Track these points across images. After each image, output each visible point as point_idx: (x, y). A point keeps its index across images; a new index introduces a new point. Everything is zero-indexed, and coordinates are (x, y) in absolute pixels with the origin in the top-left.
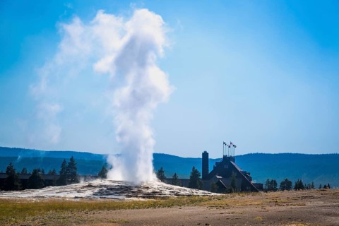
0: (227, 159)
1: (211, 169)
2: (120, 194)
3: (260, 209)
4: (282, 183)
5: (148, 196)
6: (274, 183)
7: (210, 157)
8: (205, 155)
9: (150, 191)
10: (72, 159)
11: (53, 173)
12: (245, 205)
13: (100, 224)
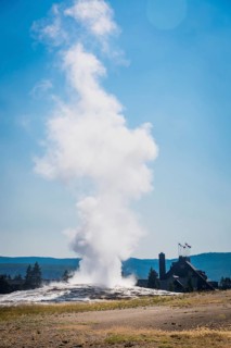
0: (182, 260)
1: (167, 269)
3: (221, 307)
6: (228, 280)
7: (166, 258)
8: (162, 256)
10: (36, 265)
11: (18, 278)
12: (206, 304)
13: (71, 327)
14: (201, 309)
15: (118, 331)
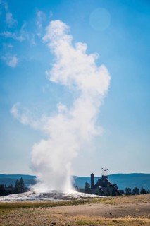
0: (104, 178)
1: (95, 183)
2: (50, 197)
3: (135, 204)
4: (134, 190)
5: (66, 198)
6: (129, 189)
7: (95, 176)
8: (92, 175)
9: (66, 196)
10: (21, 179)
11: (11, 187)
12: (125, 203)
13: (52, 215)
14: (124, 206)
15: (81, 217)
